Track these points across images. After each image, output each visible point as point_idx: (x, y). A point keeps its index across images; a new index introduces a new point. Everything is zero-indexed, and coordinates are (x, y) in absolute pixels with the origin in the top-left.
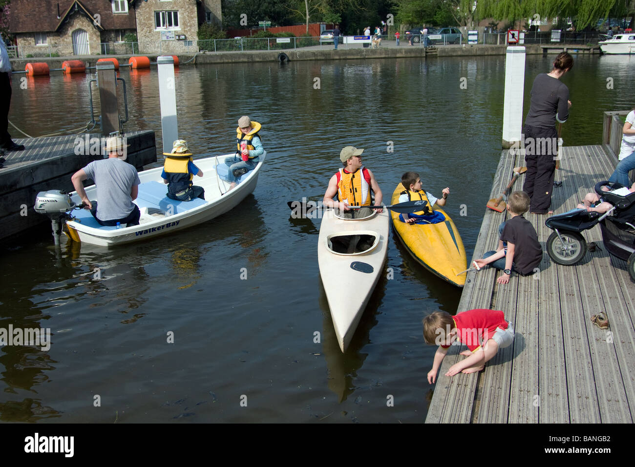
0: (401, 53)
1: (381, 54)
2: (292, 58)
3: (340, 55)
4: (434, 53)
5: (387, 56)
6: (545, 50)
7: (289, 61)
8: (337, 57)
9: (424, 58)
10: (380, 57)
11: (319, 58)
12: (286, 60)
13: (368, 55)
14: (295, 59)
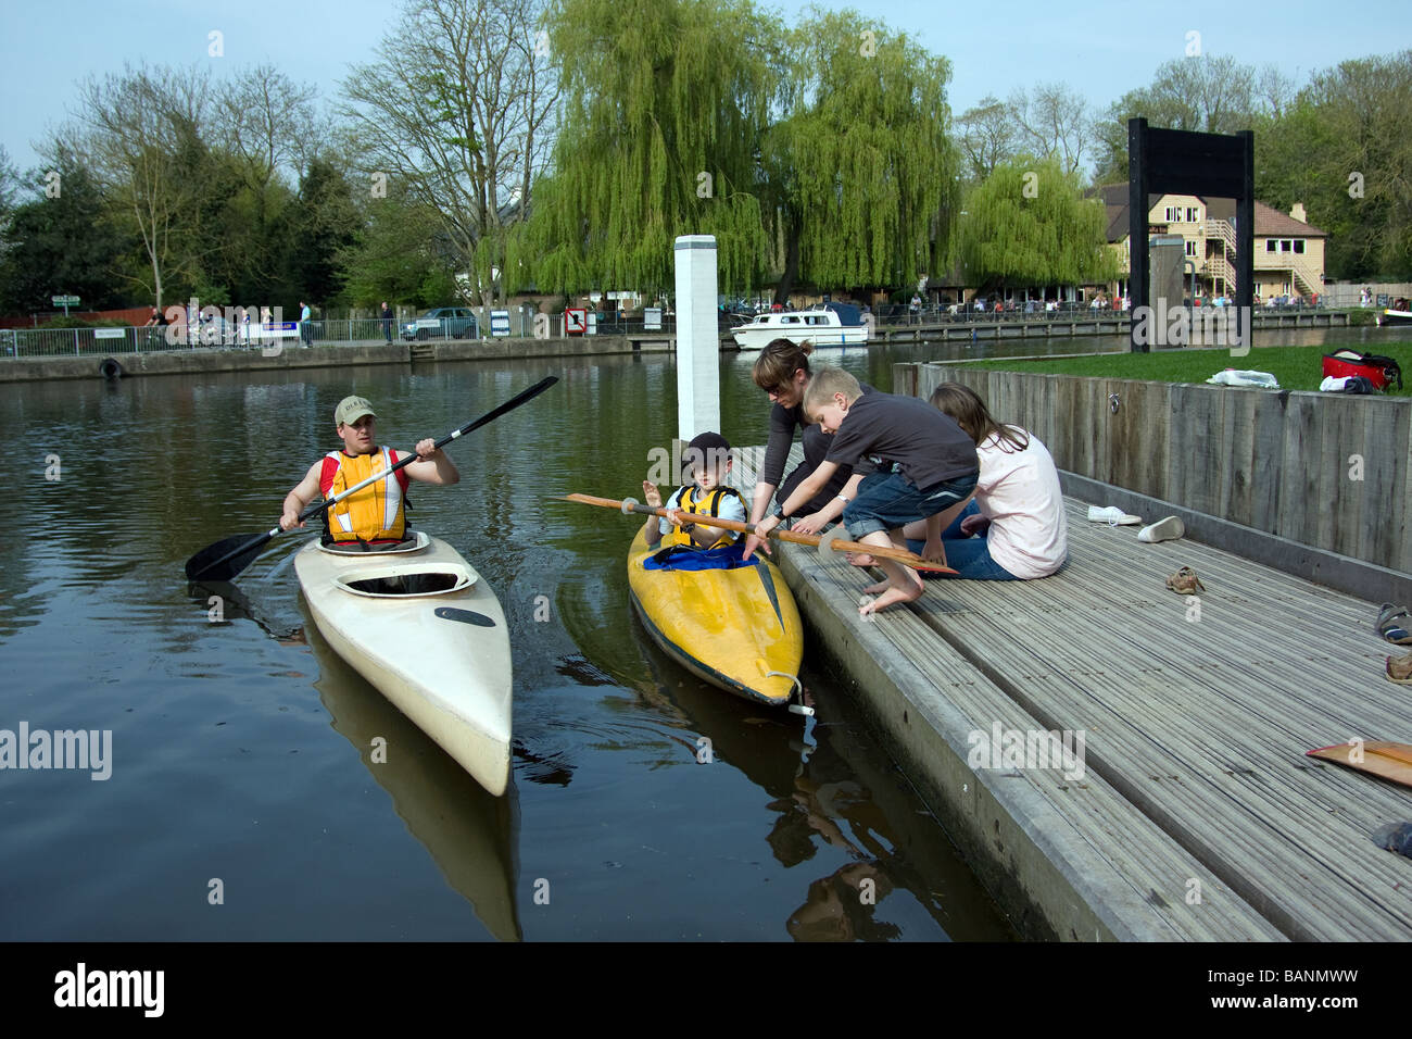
0: (362, 355)
1: (320, 357)
2: (132, 370)
3: (234, 362)
4: (428, 355)
5: (333, 362)
6: (636, 344)
7: (124, 376)
8: (229, 367)
9: (409, 367)
10: (320, 363)
11: (189, 369)
12: (118, 373)
13: (295, 361)
14: (138, 371)
